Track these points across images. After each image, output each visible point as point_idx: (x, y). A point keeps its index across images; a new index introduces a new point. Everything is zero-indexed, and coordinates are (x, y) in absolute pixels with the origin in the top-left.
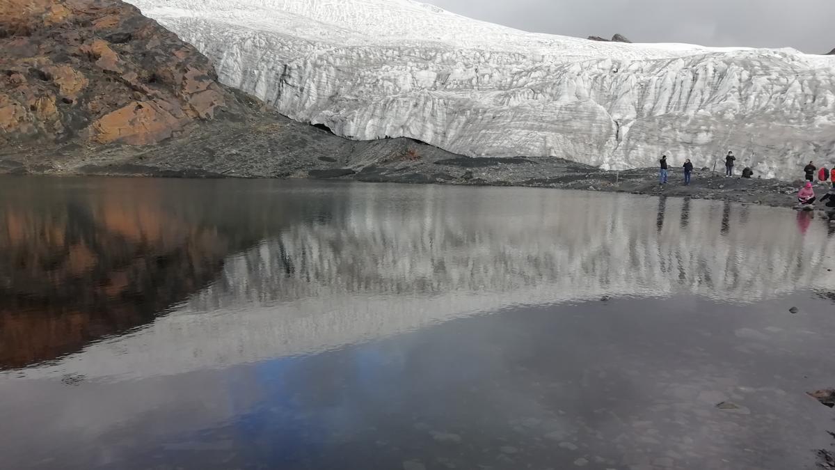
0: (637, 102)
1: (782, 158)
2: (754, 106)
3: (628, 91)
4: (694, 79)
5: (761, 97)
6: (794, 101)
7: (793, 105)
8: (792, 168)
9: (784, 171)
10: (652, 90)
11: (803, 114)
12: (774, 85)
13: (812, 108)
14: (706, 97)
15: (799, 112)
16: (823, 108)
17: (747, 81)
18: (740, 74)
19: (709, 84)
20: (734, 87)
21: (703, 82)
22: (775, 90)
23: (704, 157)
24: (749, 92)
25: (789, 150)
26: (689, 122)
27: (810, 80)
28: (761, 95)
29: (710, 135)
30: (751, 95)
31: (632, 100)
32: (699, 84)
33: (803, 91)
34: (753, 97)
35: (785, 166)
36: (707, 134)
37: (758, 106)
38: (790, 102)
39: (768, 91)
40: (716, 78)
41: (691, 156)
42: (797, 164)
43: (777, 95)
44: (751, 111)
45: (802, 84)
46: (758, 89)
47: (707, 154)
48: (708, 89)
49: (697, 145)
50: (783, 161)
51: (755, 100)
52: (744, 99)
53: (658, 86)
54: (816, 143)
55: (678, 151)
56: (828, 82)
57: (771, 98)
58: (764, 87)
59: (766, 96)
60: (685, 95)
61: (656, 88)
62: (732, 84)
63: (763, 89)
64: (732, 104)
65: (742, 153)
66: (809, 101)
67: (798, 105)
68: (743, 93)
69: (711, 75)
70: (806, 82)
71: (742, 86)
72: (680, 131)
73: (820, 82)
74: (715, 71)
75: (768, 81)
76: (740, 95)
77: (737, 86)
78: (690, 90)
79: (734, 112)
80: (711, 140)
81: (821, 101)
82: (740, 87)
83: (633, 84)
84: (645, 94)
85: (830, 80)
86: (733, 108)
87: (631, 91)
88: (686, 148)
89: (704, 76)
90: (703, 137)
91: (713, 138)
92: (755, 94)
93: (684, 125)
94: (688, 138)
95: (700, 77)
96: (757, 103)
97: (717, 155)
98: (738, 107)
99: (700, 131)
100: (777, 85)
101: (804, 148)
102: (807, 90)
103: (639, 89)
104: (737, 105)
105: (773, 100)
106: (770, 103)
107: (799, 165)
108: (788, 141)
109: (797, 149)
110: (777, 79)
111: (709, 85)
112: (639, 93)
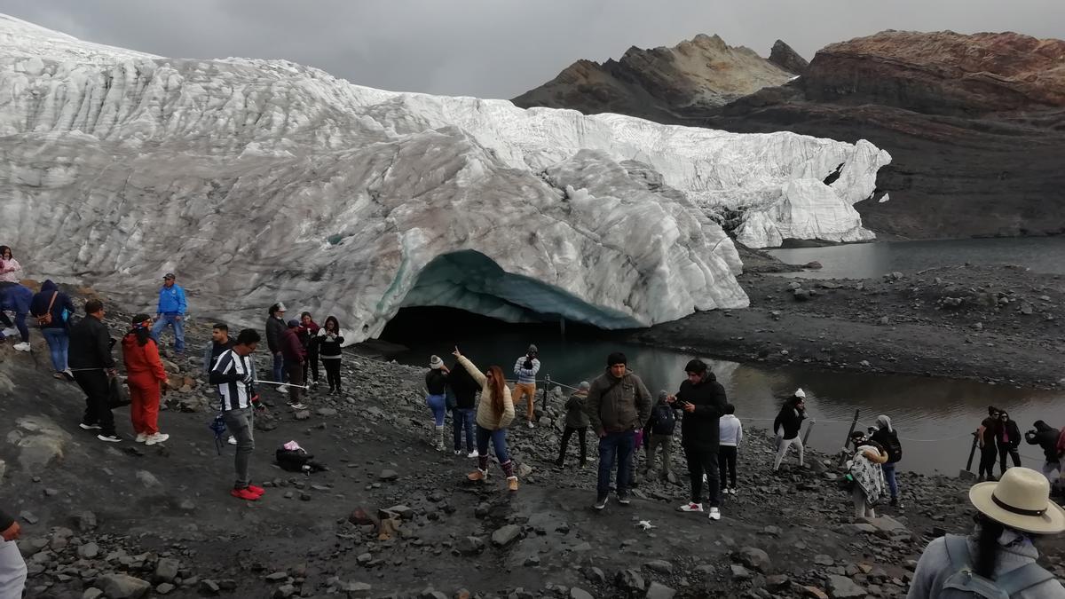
0: (24, 121)
1: (161, 207)
2: (178, 128)
3: (7, 103)
4: (107, 86)
5: (189, 114)
6: (228, 121)
7: (226, 126)
8: (171, 224)
9: (157, 229)
10: (49, 101)
11: (235, 140)
12: (211, 97)
13: (252, 131)
14: (122, 115)
15: (230, 136)
16: (265, 132)
17: (175, 89)
18: (168, 79)
19: (129, 94)
20: (155, 99)
21: (120, 91)
22: (210, 104)
23: (52, 210)
24: (175, 107)
25: (173, 193)
26: (42, 149)
27: (262, 92)
28: (189, 111)
29: (72, 171)
30: (176, 110)
31: (14, 118)
32: (113, 93)
33: (246, 106)
34: (177, 114)
35: (161, 220)
36: (66, 171)
37: (184, 128)
38: (222, 121)
39: (200, 106)
40: (140, 85)
41: (30, 208)
42: (180, 217)
43: (211, 112)
44: (171, 135)
45: (247, 96)
46: (187, 103)
47: (57, 204)
48: (127, 102)
49: (47, 188)
50: (161, 213)
51: (180, 120)
52: (164, 117)
53: (60, 96)
54: (217, 181)
55: (8, 199)
56: (284, 95)
57: (202, 116)
58: (196, 99)
59: (196, 112)
60: (94, 110)
61: (56, 99)
62: (152, 93)
63: (194, 103)
64: (145, 125)
65: (109, 202)
66: (250, 121)
67: (232, 128)
68: (166, 107)
69: (132, 80)
70: (254, 95)
71: (168, 96)
72: (20, 165)
73: (272, 95)
74: (138, 73)
75: (205, 91)
76: (162, 110)
77: (160, 97)
78: (100, 102)
79: (145, 136)
80: (72, 180)
81: (264, 122)
82: (164, 99)
83: (17, 91)
84: (40, 109)
85: (287, 93)
86: (146, 130)
87: (13, 104)
88: (25, 193)
89: (121, 82)
90: (59, 176)
91: (77, 176)
92: (181, 109)
93: (29, 155)
94: (33, 176)
95: (115, 82)
96: (182, 123)
97: (72, 206)
98: (154, 129)
99: (54, 164)
100: (215, 96)
101: (196, 190)
102: (252, 106)
103: (29, 100)
104: (153, 126)
105: (204, 119)
106: (200, 124)
107: (183, 218)
108: (176, 179)
109: (184, 192)
110: (219, 89)
111: (128, 96)
112: (29, 107)
